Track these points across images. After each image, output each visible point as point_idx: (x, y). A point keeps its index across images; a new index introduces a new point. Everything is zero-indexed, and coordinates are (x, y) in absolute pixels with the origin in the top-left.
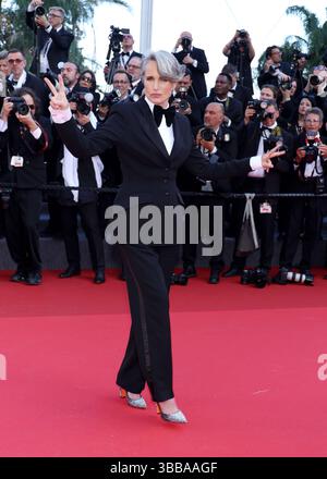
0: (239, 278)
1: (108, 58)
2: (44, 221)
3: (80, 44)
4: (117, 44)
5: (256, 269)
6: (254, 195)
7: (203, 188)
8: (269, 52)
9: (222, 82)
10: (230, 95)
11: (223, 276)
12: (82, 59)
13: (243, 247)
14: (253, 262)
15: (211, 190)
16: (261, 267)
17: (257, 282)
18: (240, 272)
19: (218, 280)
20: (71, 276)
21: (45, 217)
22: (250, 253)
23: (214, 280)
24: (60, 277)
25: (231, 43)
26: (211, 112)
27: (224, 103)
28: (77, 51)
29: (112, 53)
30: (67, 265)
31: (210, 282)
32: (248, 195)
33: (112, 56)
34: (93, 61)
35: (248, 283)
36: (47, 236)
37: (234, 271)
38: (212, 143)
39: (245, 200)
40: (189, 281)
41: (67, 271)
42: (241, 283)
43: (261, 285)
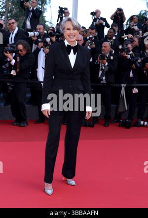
0: (118, 124)
1: (58, 22)
2: (28, 97)
3: (45, 14)
4: (62, 15)
5: (126, 120)
6: (125, 85)
7: (102, 82)
8: (132, 18)
9: (110, 32)
10: (114, 38)
11: (111, 123)
12: (45, 22)
13: (120, 110)
14: (125, 116)
15: (105, 82)
16: (128, 119)
17: (126, 126)
18: (119, 121)
19: (108, 125)
20: (40, 123)
21: (29, 95)
22: (124, 112)
23: (107, 125)
24: (35, 123)
25: (114, 14)
26: (105, 47)
27: (111, 42)
28: (43, 18)
29: (59, 19)
30: (39, 118)
31: (105, 126)
32: (122, 85)
33: (59, 21)
34: (50, 23)
35: (122, 126)
36: (29, 104)
37: (116, 120)
38: (105, 61)
39: (121, 87)
40: (95, 125)
41: (38, 121)
42: (119, 126)
43: (128, 127)
